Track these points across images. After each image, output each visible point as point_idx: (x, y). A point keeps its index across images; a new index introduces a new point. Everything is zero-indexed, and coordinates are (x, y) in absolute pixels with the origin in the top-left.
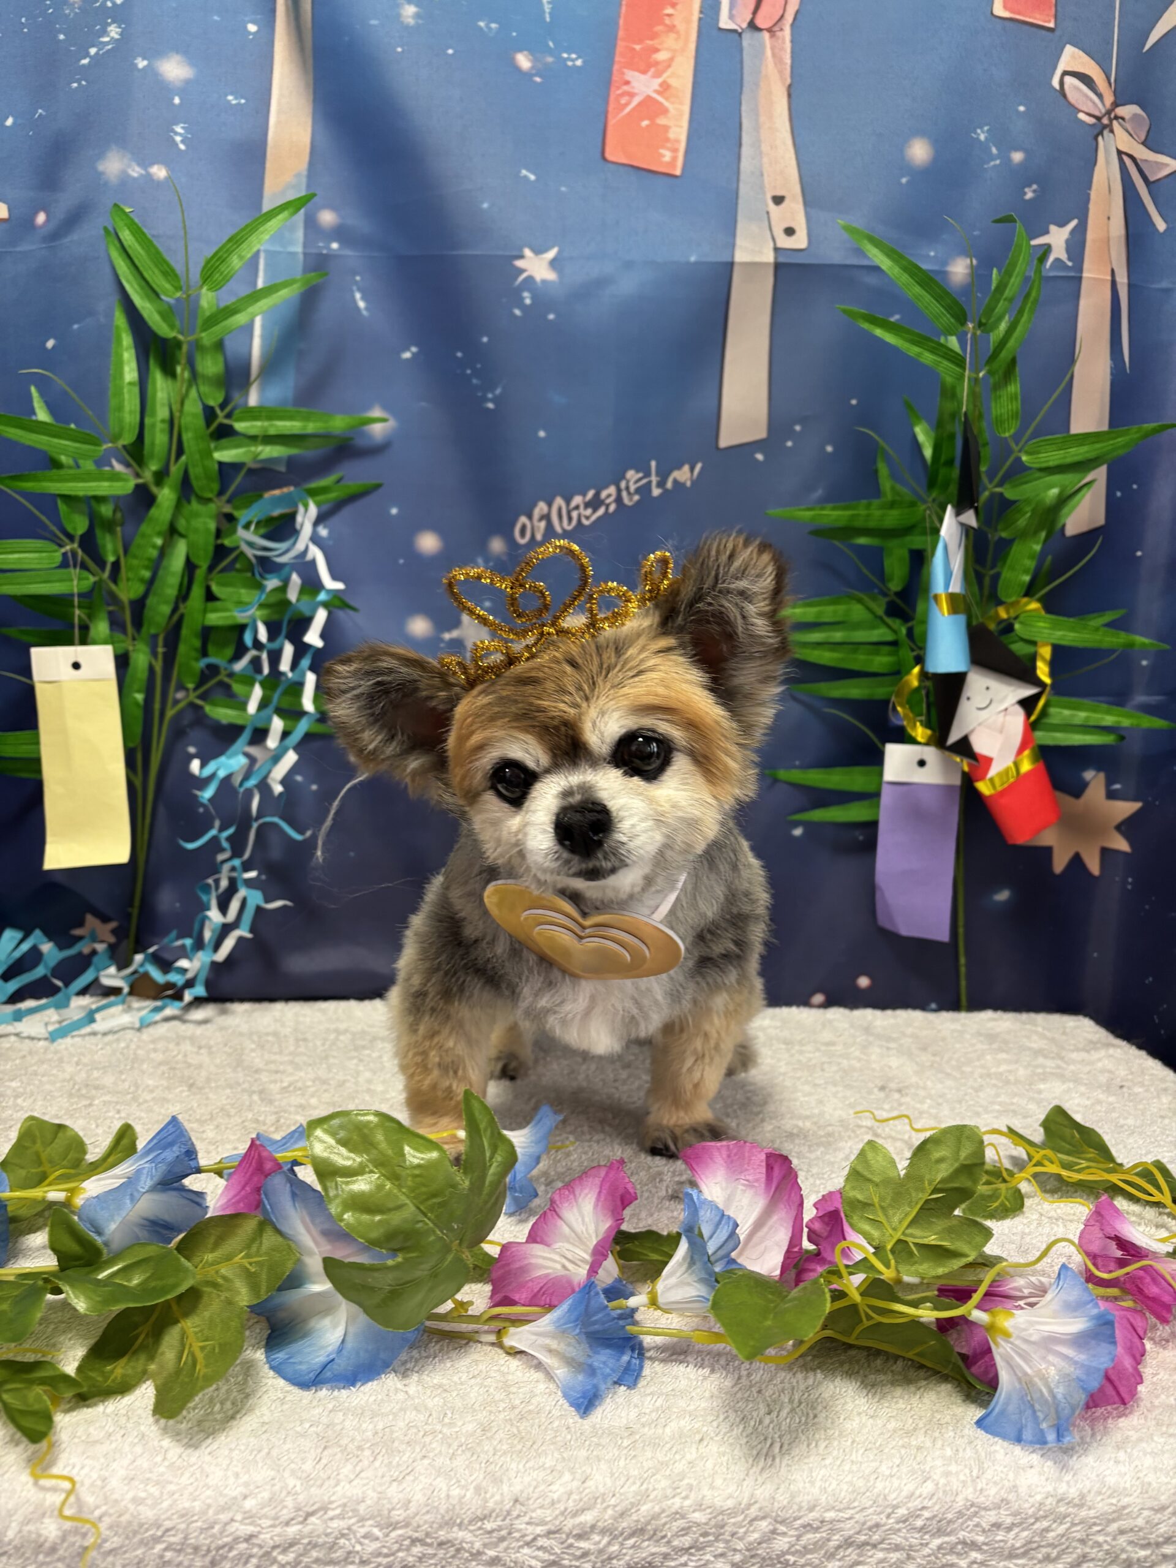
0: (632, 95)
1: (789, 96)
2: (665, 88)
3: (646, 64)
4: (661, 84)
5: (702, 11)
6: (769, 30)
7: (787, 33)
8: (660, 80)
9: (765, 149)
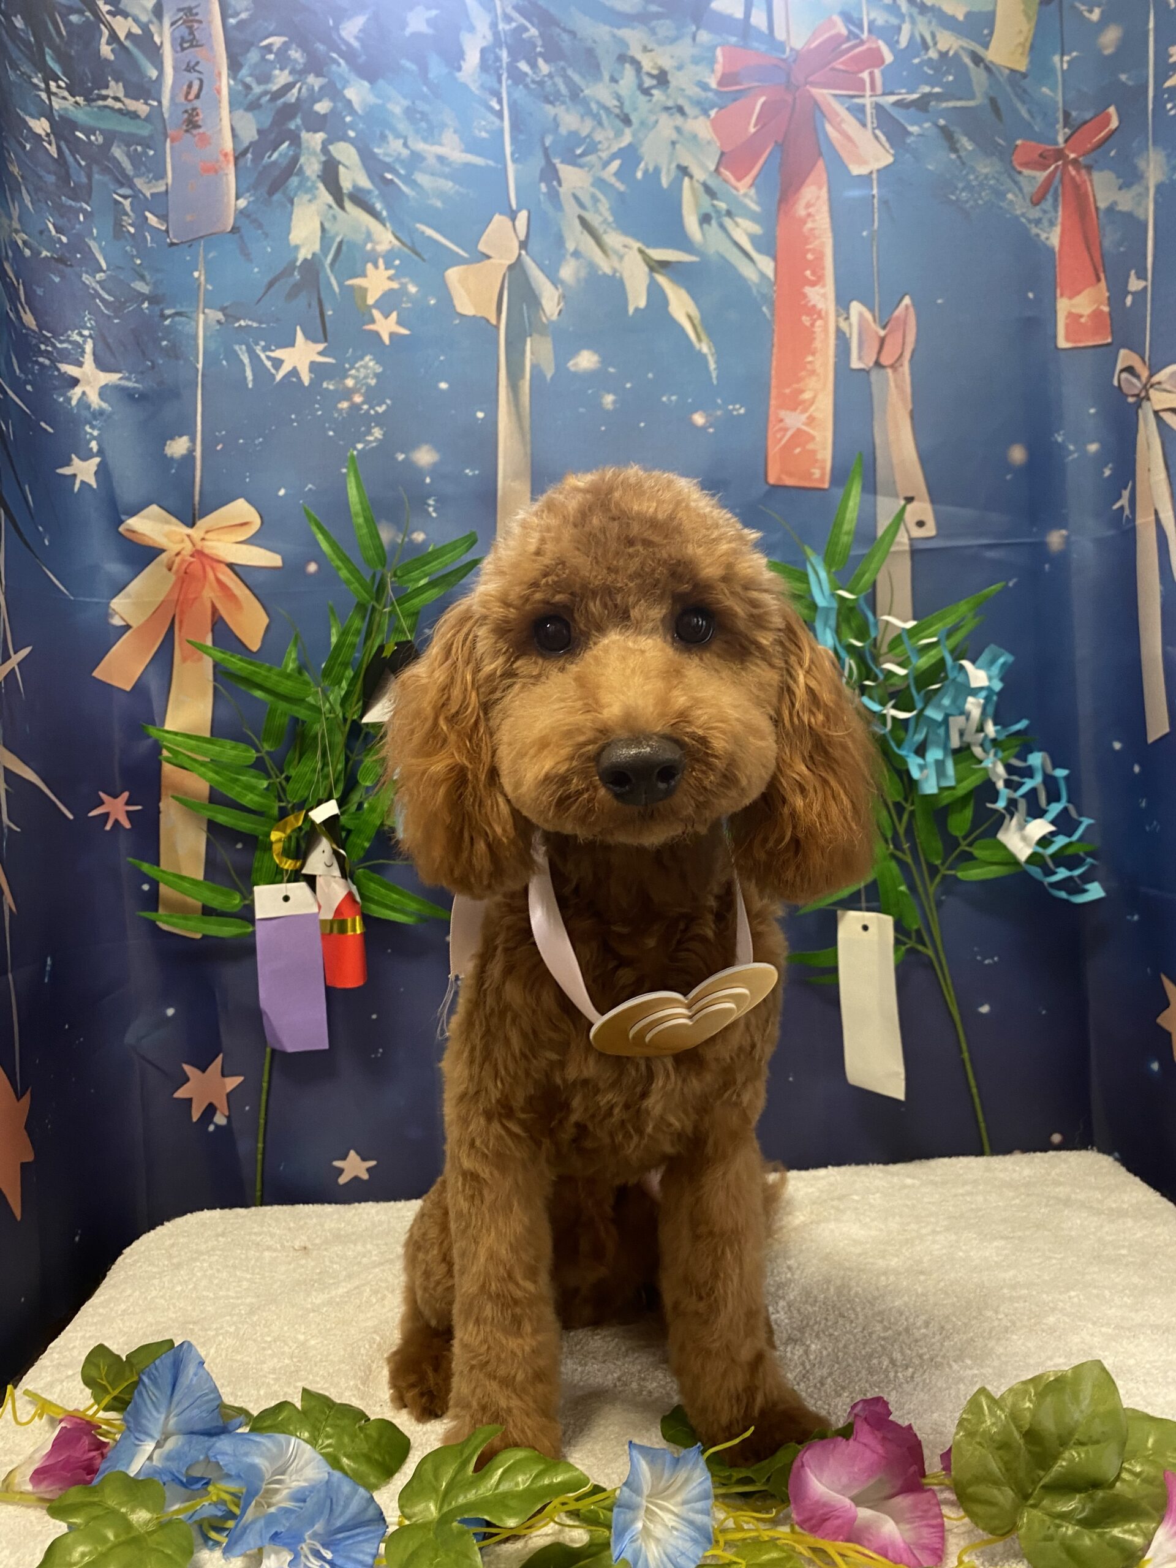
0: (786, 430)
1: (912, 418)
2: (811, 420)
3: (794, 403)
4: (808, 418)
5: (836, 356)
6: (892, 366)
7: (906, 368)
8: (806, 415)
9: (895, 461)
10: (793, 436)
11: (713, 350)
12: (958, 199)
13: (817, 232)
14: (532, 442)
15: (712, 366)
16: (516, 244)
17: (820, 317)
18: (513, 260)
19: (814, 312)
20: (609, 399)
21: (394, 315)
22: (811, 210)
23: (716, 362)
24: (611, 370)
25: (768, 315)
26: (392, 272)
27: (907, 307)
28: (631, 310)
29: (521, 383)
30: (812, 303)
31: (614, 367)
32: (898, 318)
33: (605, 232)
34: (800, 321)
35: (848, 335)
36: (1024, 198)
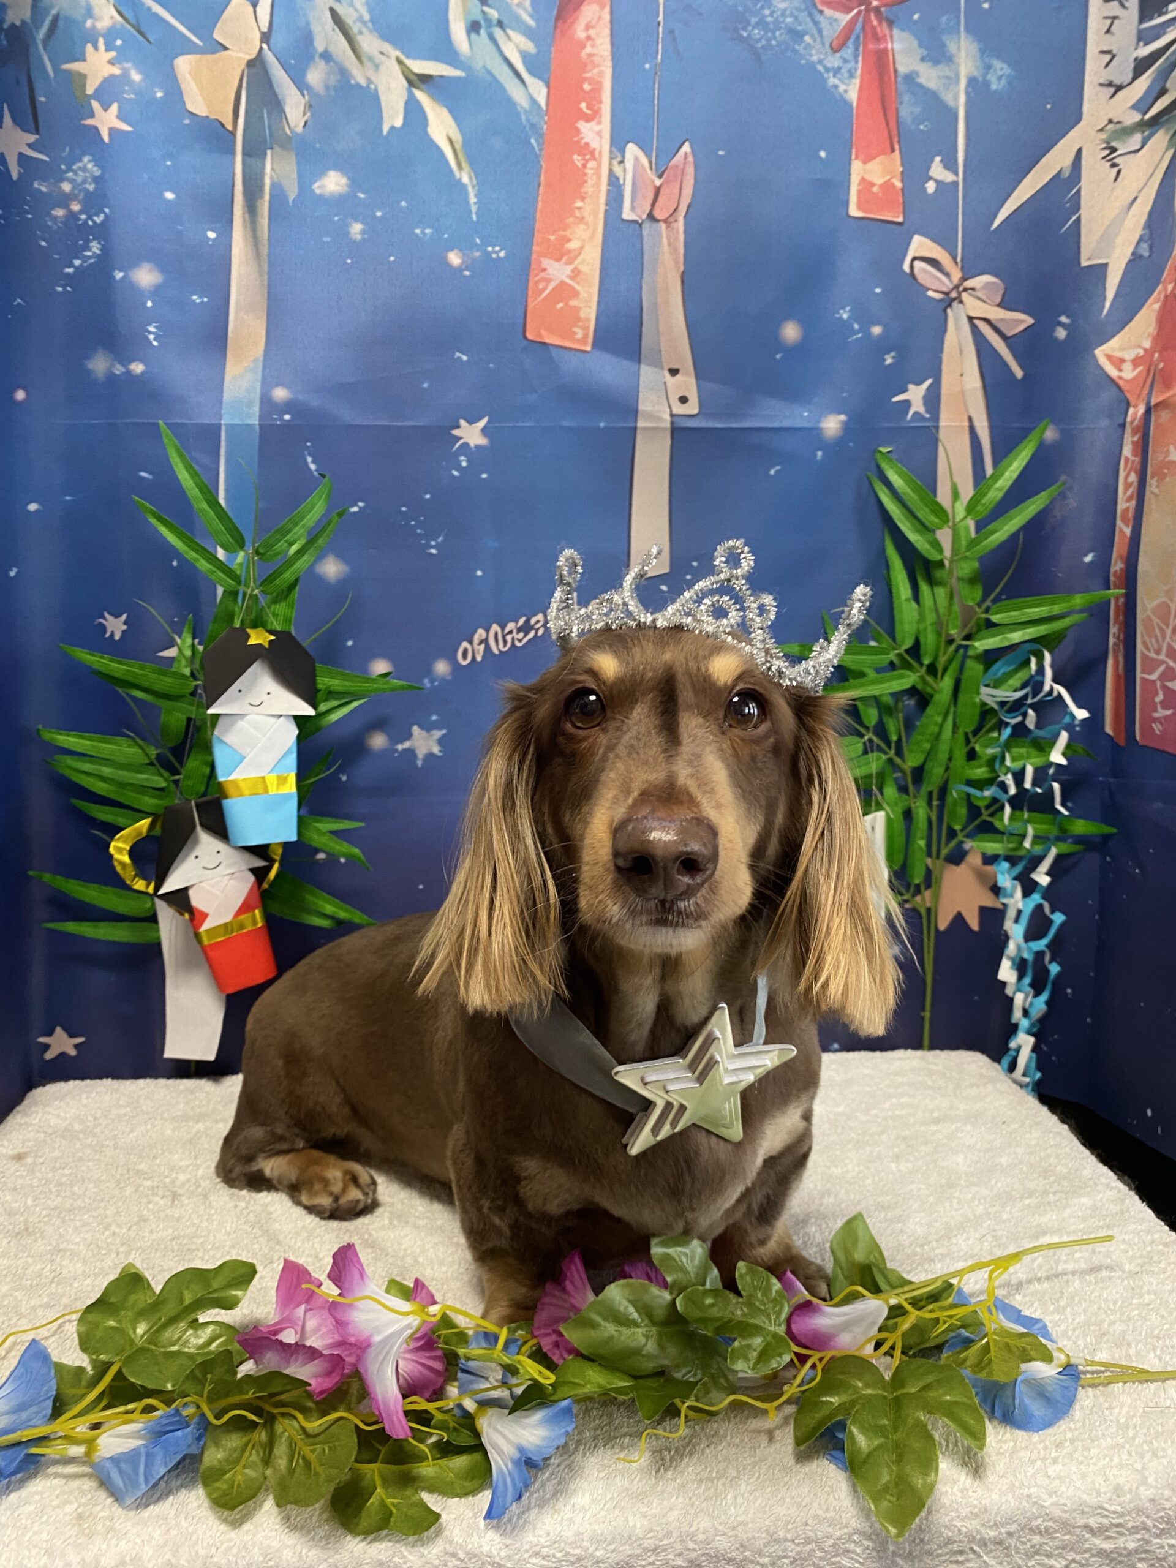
0: (548, 281)
1: (683, 282)
2: (576, 274)
3: (560, 253)
4: (573, 271)
5: (607, 204)
6: (665, 221)
7: (680, 225)
8: (572, 267)
9: (661, 328)
10: (555, 288)
11: (475, 182)
12: (749, 35)
13: (596, 59)
14: (269, 273)
15: (473, 199)
16: (258, 36)
17: (593, 158)
18: (253, 56)
19: (586, 151)
20: (356, 229)
21: (114, 108)
22: (592, 32)
23: (476, 196)
24: (361, 195)
25: (537, 149)
26: (113, 54)
27: (686, 154)
28: (385, 130)
29: (258, 203)
30: (586, 140)
31: (363, 193)
32: (676, 166)
33: (360, 32)
34: (573, 161)
35: (621, 182)
36: (823, 44)
